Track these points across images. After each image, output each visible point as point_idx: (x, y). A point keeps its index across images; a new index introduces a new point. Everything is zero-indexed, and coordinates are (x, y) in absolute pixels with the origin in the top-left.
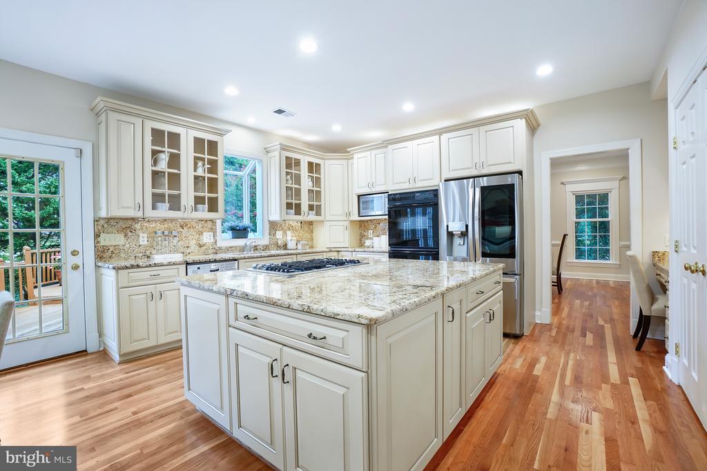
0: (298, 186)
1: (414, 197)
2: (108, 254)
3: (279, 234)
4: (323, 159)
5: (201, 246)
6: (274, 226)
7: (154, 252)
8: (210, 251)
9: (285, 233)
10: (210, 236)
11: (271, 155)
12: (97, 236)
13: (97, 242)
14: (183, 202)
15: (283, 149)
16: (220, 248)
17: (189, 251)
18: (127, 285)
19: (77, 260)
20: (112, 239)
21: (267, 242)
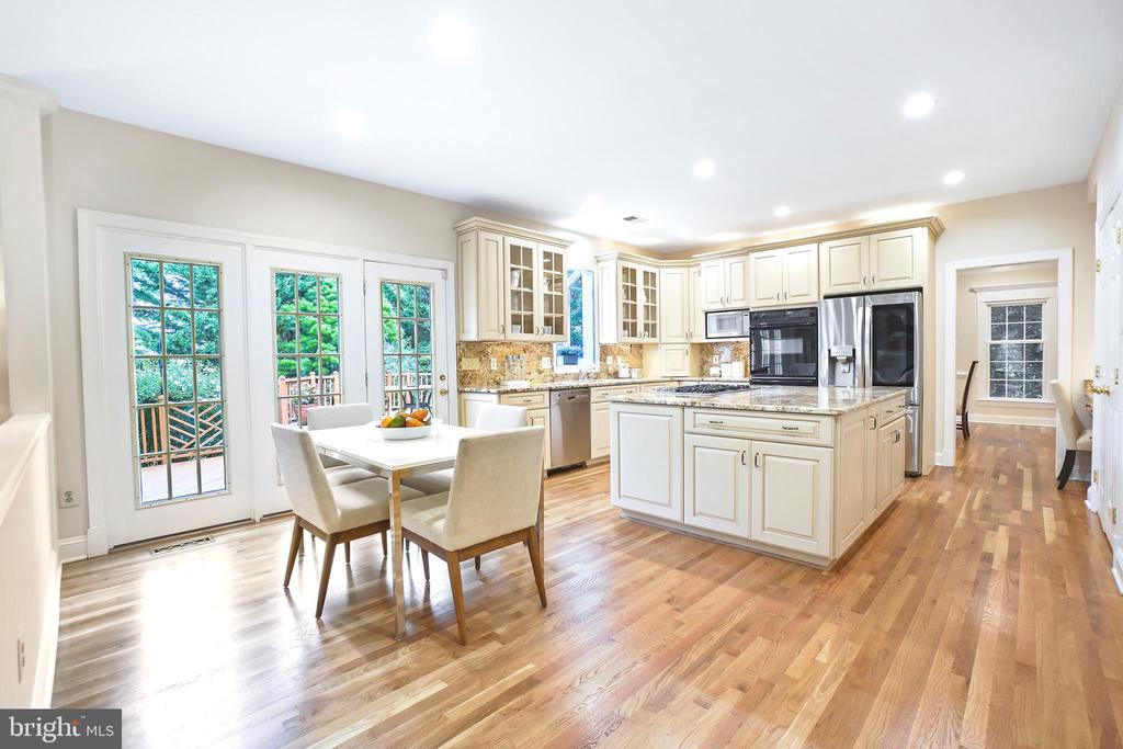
0: (633, 302)
1: (785, 316)
2: (468, 378)
3: (610, 360)
4: (658, 267)
5: (540, 373)
6: (605, 351)
7: (502, 378)
8: (548, 379)
9: (615, 358)
10: (548, 361)
11: (601, 264)
12: (459, 360)
13: (459, 367)
14: (535, 324)
15: (619, 258)
16: (556, 375)
17: (531, 377)
19: (443, 385)
20: (472, 364)
21: (598, 370)
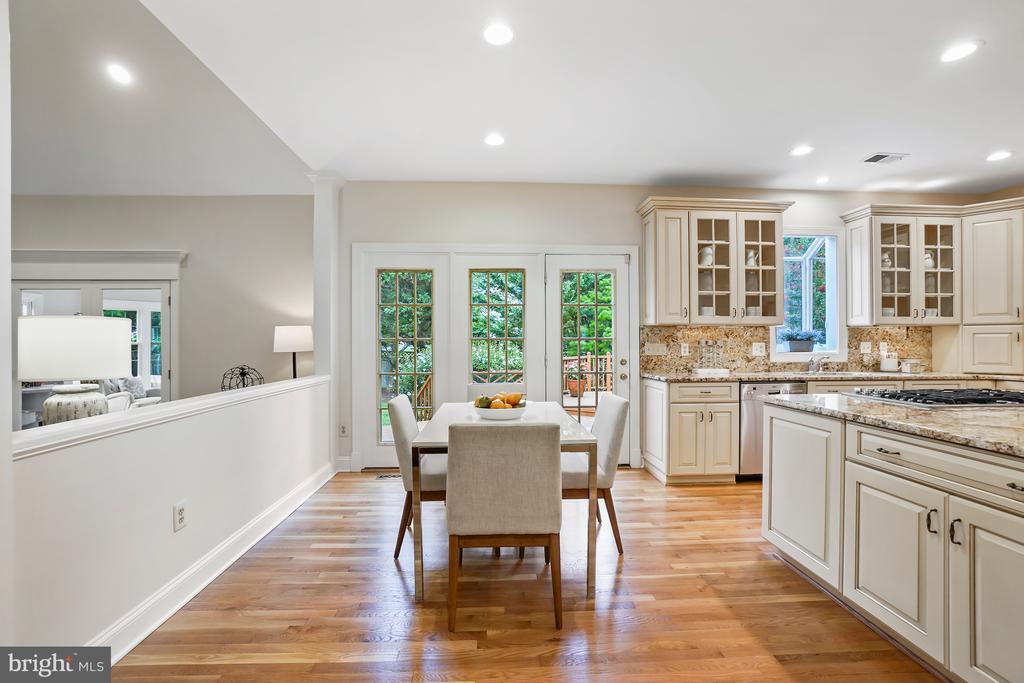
0: (903, 269)
2: (652, 365)
3: (866, 347)
5: (749, 361)
6: (856, 335)
7: (695, 365)
8: (761, 368)
9: (876, 345)
10: (761, 347)
11: (851, 225)
12: (642, 345)
13: (642, 352)
14: (733, 304)
15: (875, 213)
16: (774, 365)
17: (734, 365)
18: (678, 400)
19: (624, 370)
20: (657, 349)
21: (844, 359)
